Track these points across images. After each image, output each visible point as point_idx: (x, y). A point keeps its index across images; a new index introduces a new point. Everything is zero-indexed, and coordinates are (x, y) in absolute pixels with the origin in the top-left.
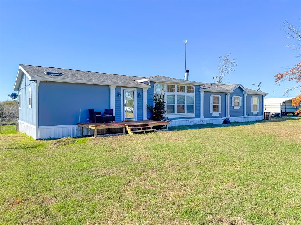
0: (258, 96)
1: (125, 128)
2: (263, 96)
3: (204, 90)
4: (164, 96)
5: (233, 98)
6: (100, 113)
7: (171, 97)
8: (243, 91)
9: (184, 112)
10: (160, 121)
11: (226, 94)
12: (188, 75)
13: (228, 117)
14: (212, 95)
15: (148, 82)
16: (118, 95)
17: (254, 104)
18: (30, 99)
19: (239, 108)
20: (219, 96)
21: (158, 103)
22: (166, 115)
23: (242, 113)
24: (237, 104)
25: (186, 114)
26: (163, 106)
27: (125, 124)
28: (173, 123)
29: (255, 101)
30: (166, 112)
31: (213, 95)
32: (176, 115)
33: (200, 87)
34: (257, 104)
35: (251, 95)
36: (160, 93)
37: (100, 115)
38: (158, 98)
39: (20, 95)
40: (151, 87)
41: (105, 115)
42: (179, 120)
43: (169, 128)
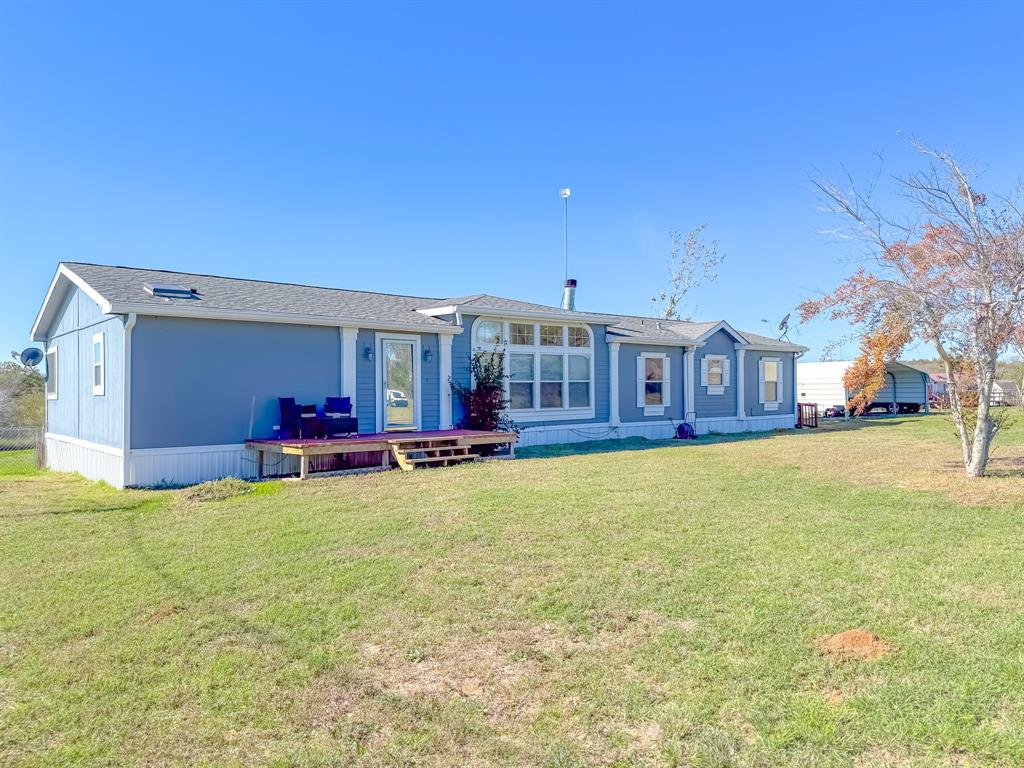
0: (778, 354)
1: (390, 451)
2: (796, 356)
3: (619, 338)
4: (501, 357)
5: (704, 363)
6: (311, 409)
7: (525, 358)
8: (734, 340)
9: (561, 405)
10: (491, 430)
11: (684, 350)
12: (572, 294)
13: (690, 418)
14: (643, 354)
15: (454, 315)
16: (366, 353)
17: (767, 380)
18: (97, 368)
19: (722, 393)
20: (662, 356)
21: (485, 379)
22: (510, 414)
23: (734, 407)
24: (717, 380)
25: (567, 411)
26: (500, 387)
27: (390, 441)
28: (528, 438)
29: (771, 371)
30: (508, 405)
31: (645, 355)
32: (538, 413)
33: (609, 329)
34: (775, 380)
35: (757, 355)
36: (490, 348)
37: (314, 415)
38: (484, 362)
39: (53, 354)
40: (462, 331)
41: (328, 414)
42: (547, 428)
43: (517, 451)
